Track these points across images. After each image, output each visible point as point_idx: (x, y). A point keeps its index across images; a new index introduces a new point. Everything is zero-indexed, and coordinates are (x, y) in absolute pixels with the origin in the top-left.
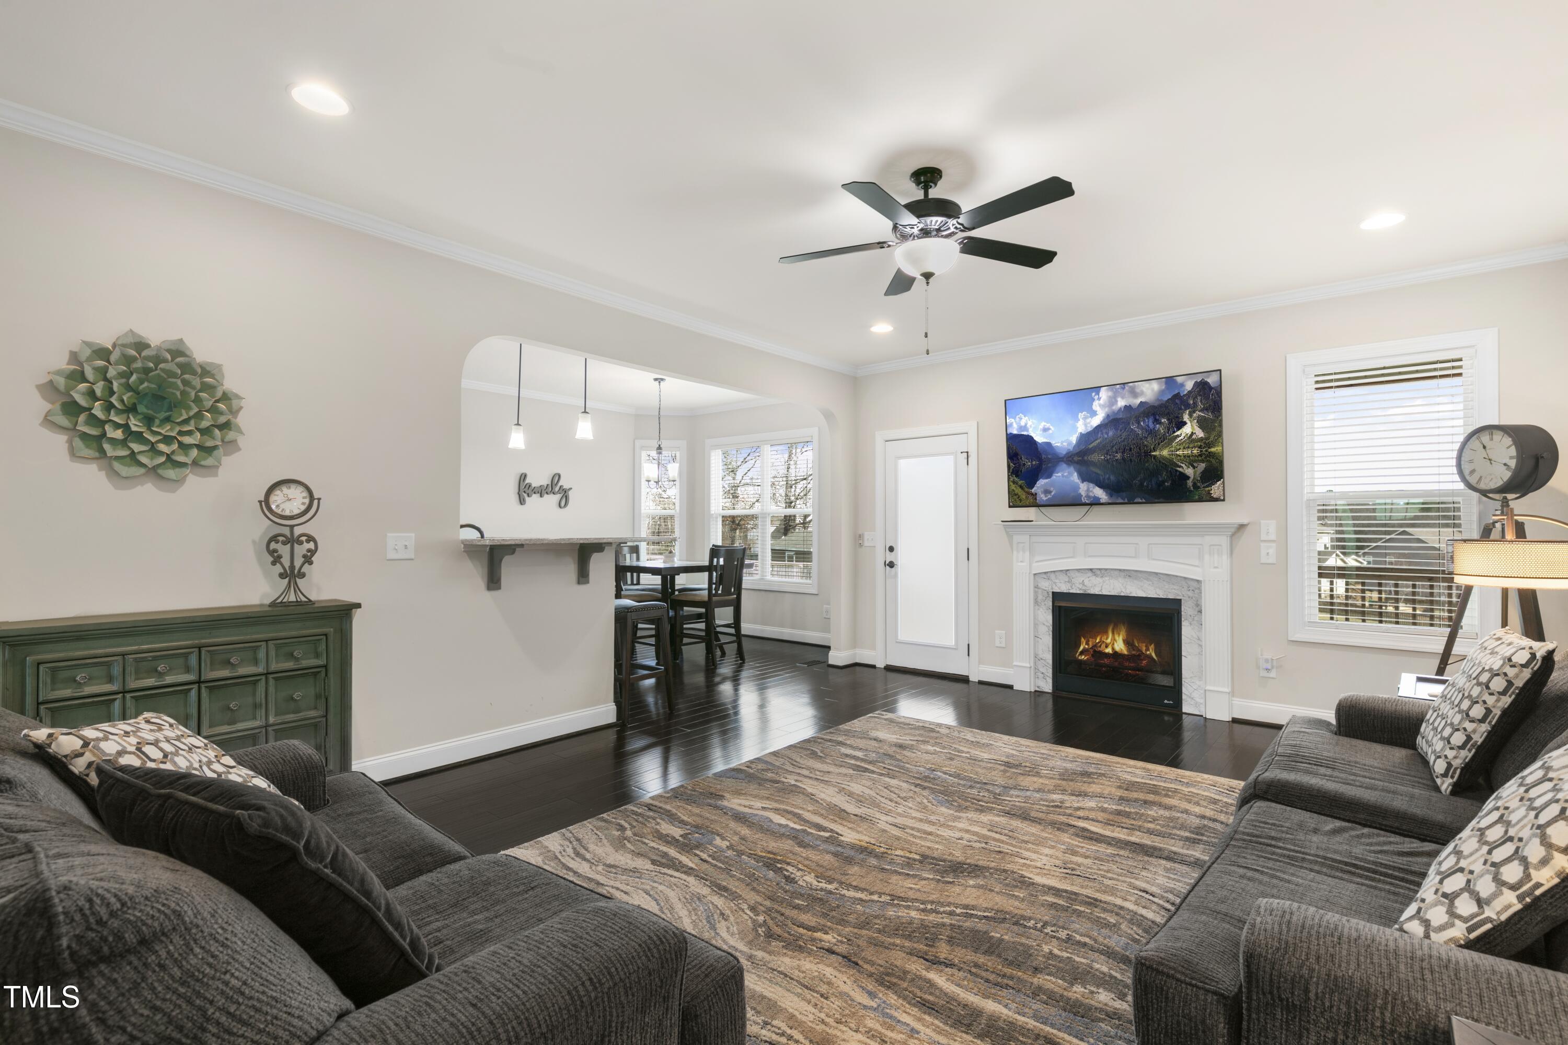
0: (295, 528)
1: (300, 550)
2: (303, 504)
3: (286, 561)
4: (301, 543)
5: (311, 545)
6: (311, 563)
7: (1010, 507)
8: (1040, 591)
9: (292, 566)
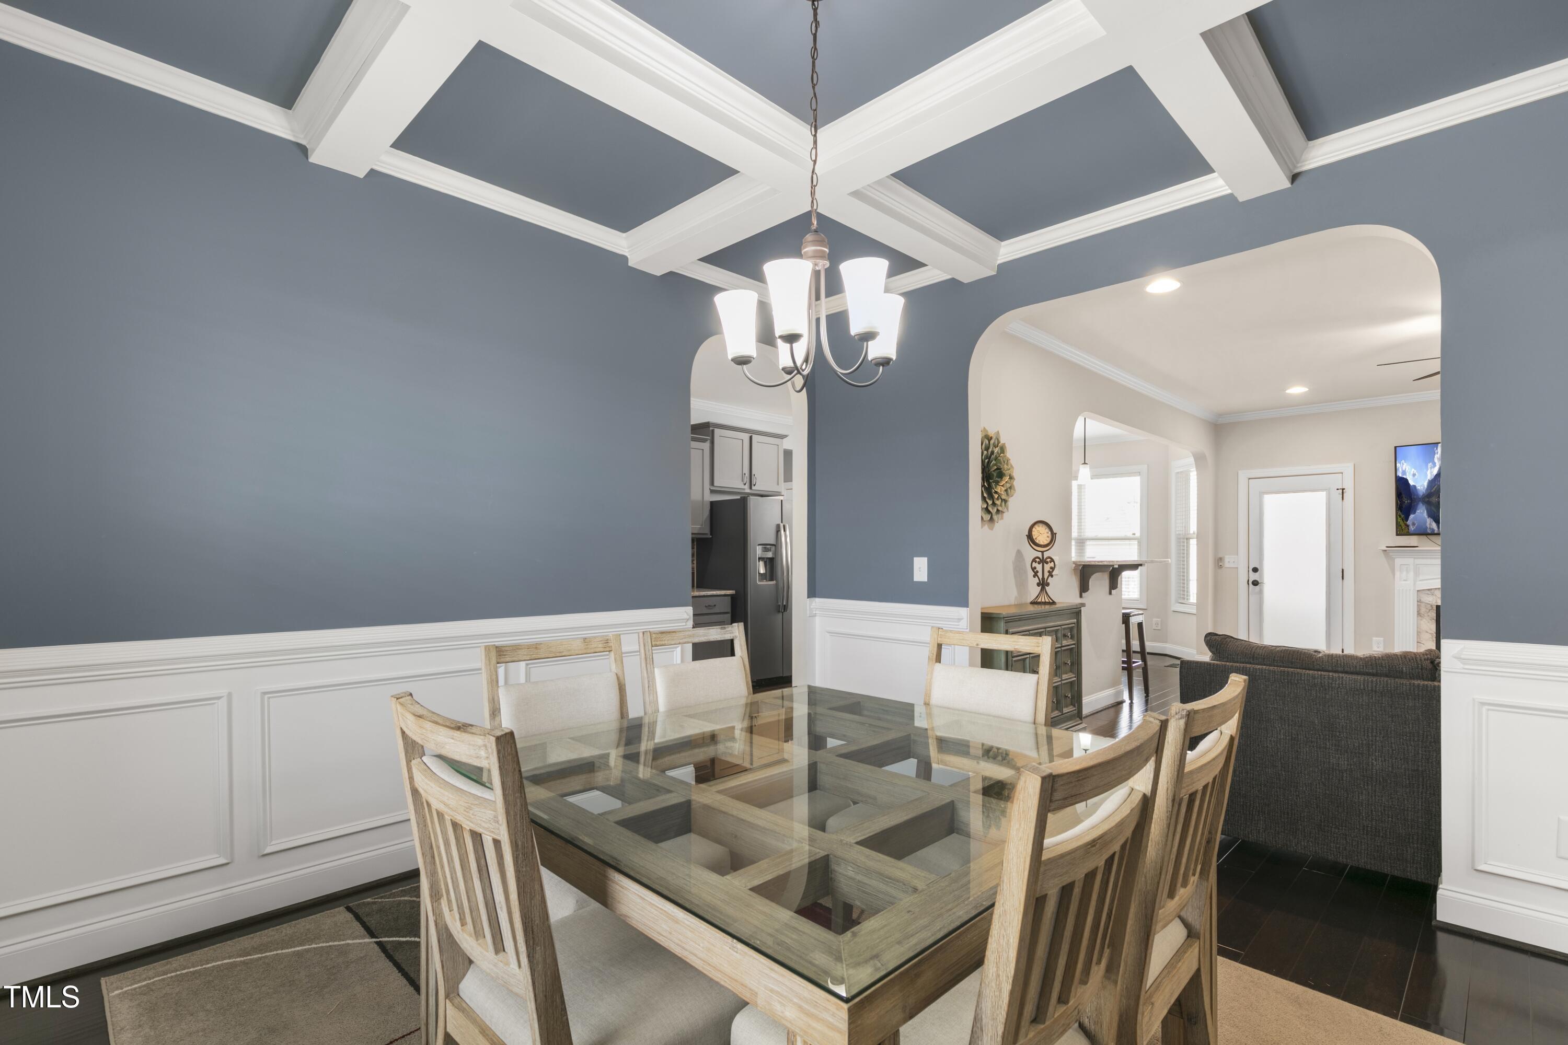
0: (1045, 553)
1: (1047, 567)
2: (1048, 537)
3: (1040, 575)
4: (1047, 563)
5: (1052, 565)
6: (1052, 576)
7: (1397, 535)
8: (1423, 605)
9: (1043, 578)
